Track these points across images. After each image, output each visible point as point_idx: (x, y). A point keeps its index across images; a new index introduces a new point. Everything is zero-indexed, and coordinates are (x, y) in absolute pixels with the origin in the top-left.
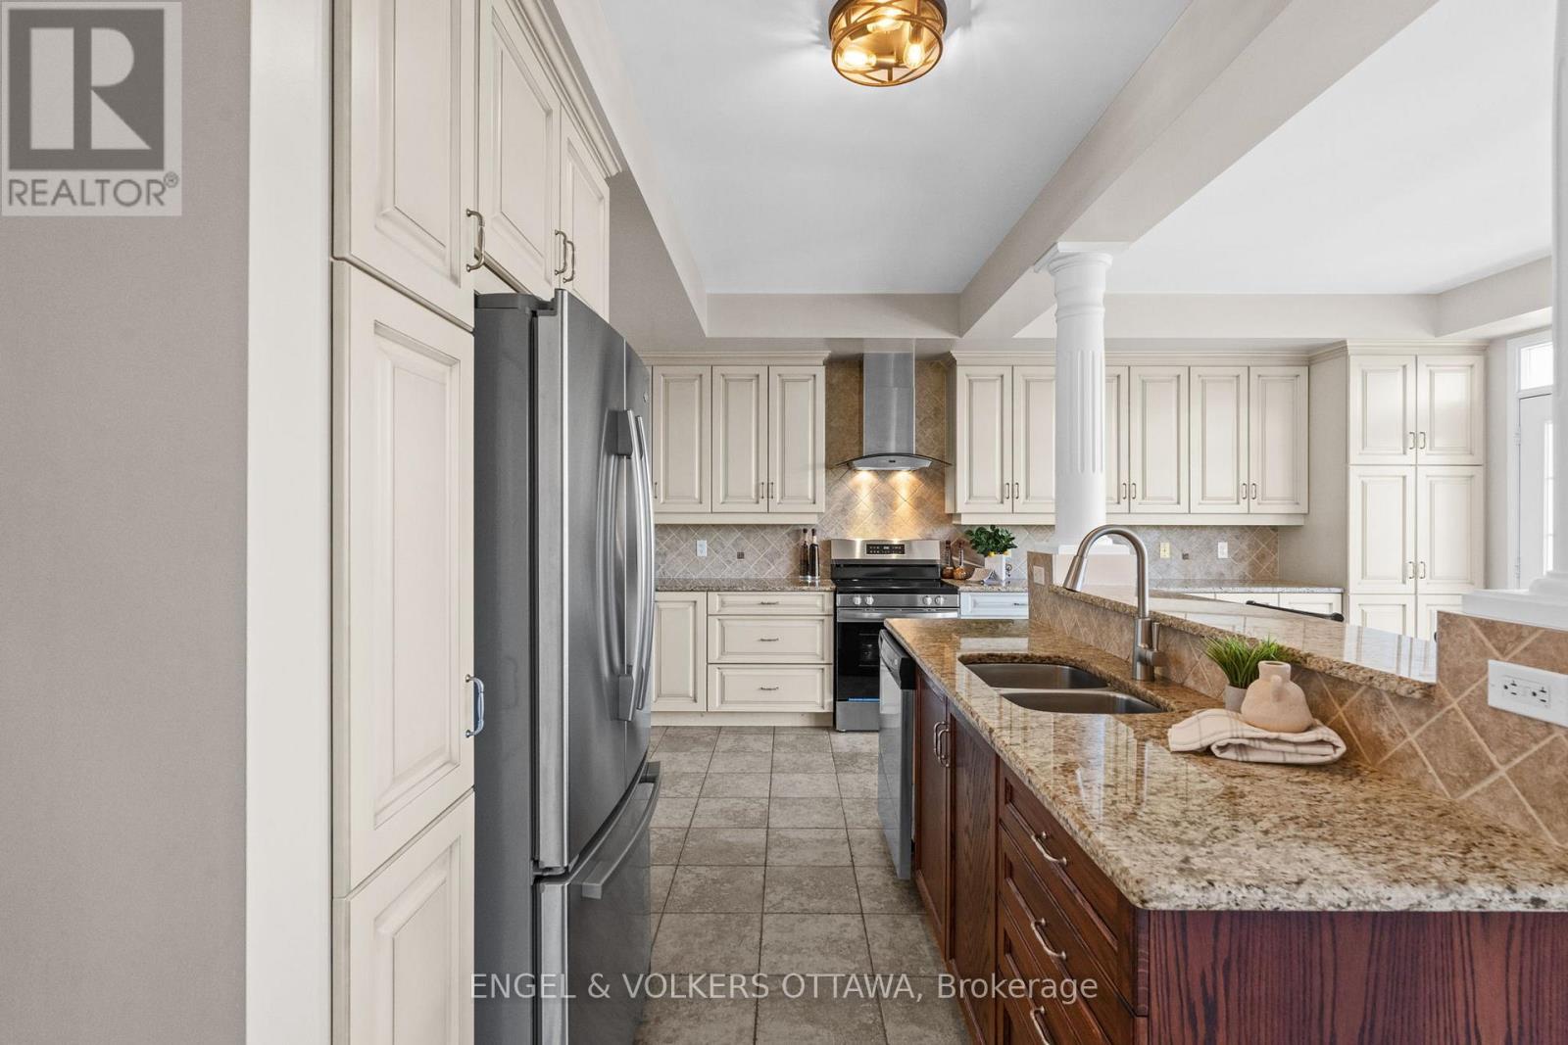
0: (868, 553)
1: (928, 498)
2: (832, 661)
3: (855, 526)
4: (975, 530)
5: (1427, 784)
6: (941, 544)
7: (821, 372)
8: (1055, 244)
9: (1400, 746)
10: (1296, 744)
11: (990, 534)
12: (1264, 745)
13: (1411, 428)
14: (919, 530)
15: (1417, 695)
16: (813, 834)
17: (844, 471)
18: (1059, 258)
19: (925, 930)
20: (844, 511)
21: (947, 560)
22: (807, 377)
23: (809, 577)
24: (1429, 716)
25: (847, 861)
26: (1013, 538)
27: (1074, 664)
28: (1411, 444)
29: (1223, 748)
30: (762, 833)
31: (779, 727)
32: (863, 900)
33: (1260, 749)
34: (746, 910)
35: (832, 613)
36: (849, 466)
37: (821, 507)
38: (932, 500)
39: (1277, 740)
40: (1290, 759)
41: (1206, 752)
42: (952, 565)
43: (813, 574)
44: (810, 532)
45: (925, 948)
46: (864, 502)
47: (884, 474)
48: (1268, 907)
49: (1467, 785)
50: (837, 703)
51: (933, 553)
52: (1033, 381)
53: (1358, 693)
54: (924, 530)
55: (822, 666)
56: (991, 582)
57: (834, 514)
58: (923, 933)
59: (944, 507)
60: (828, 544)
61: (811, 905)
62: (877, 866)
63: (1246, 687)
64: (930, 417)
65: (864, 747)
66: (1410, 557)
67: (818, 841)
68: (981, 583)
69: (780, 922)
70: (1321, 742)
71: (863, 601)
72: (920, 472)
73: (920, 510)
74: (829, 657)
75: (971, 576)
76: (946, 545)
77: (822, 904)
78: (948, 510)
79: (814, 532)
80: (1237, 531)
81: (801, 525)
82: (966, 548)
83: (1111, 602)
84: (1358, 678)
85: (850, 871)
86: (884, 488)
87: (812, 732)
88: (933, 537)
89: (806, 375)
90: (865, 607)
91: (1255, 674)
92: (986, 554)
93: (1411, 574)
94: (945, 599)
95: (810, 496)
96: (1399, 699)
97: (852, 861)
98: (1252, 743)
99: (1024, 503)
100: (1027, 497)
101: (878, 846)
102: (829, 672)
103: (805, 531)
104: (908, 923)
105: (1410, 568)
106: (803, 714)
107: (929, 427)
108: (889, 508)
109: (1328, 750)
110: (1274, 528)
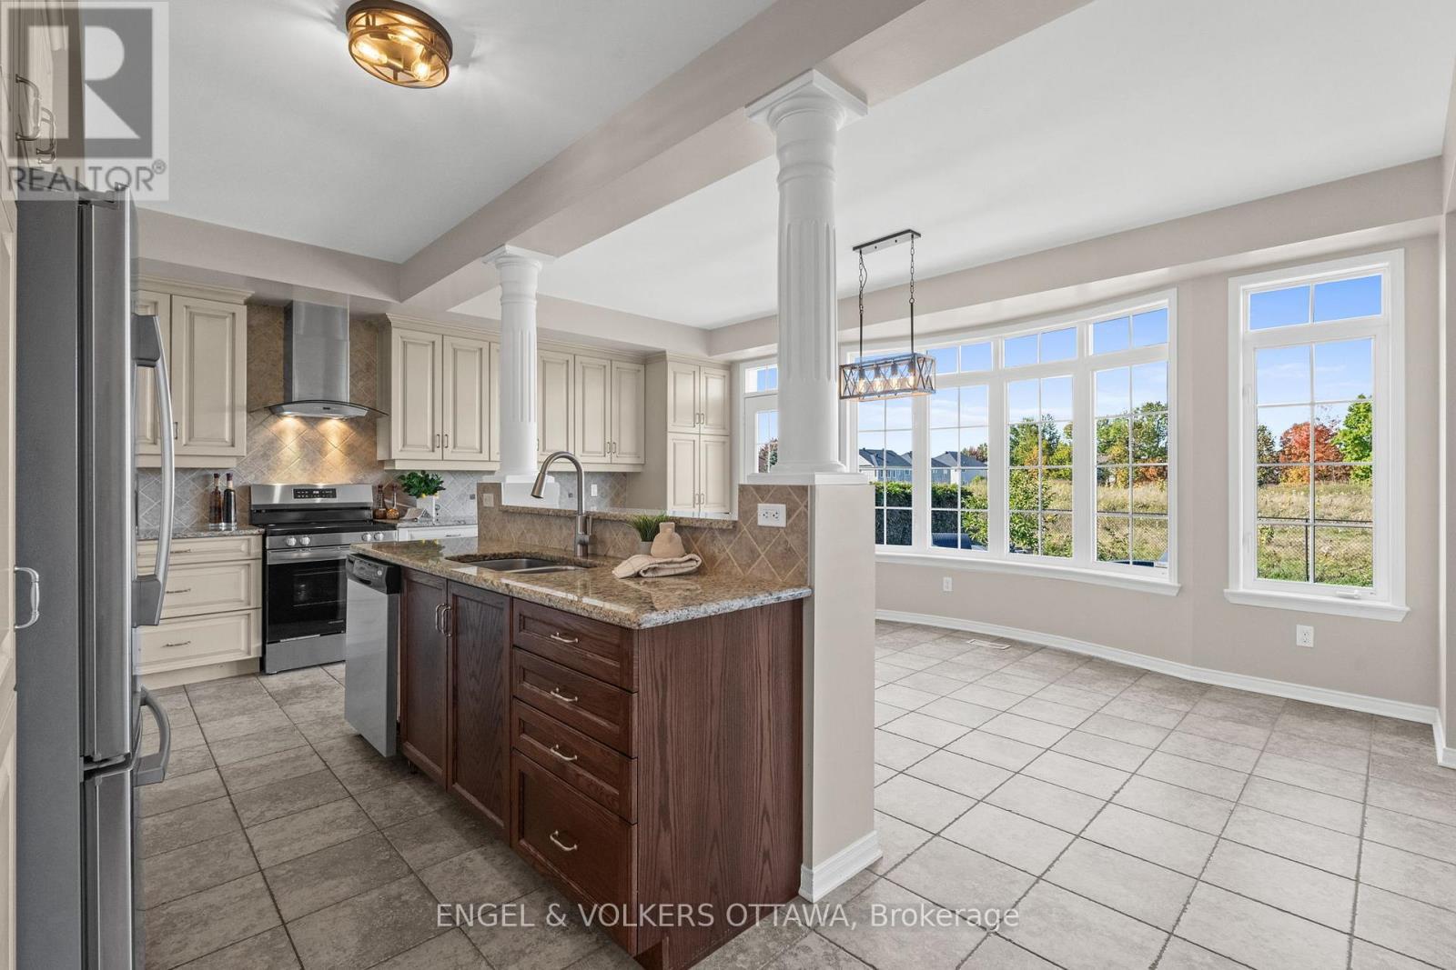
0: (295, 497)
1: (360, 446)
2: (260, 605)
3: (279, 471)
4: (406, 475)
5: (734, 572)
6: (374, 488)
7: (242, 312)
8: (504, 245)
9: (723, 556)
10: (680, 563)
11: (422, 478)
12: (666, 566)
13: (697, 411)
14: (351, 475)
15: (731, 527)
16: (275, 758)
17: (267, 415)
18: (505, 257)
19: (414, 788)
20: (265, 456)
21: (379, 502)
22: (226, 315)
23: (223, 524)
24: (735, 536)
25: (320, 766)
26: (442, 482)
27: (529, 556)
28: (697, 421)
29: (645, 572)
30: (214, 773)
31: (190, 685)
32: (348, 788)
33: (663, 569)
34: (222, 833)
35: (260, 556)
36: (275, 411)
37: (241, 449)
38: (363, 447)
39: (671, 563)
40: (678, 572)
41: (637, 576)
42: (384, 507)
43: (228, 520)
44: (223, 475)
45: (418, 799)
46: (290, 446)
47: (312, 421)
48: (690, 618)
49: (750, 566)
50: (267, 646)
51: (366, 496)
52: (460, 350)
53: (704, 535)
54: (355, 476)
55: (248, 612)
56: (423, 519)
57: (254, 458)
58: (412, 790)
59: (375, 456)
60: (247, 490)
61: (296, 806)
62: (354, 762)
63: (652, 540)
64: (361, 371)
65: (303, 681)
66: (697, 492)
67: (282, 761)
68: (414, 520)
69: (266, 829)
70: (691, 560)
71: (298, 542)
72: (352, 421)
73: (352, 457)
74: (256, 600)
75: (403, 516)
76: (379, 490)
77: (310, 802)
78: (381, 455)
79: (229, 477)
80: (603, 477)
81: (211, 469)
82: (399, 491)
83: (554, 510)
84: (705, 525)
85: (328, 773)
86: (311, 434)
87: (236, 681)
88: (365, 482)
89: (224, 311)
90: (301, 547)
91: (657, 531)
92: (418, 496)
93: (697, 502)
94: (384, 534)
95: (227, 437)
96: (722, 531)
97: (326, 765)
98: (660, 566)
99: (452, 452)
100: (455, 447)
101: (348, 747)
102: (256, 618)
103: (216, 476)
104: (397, 789)
105: (697, 497)
106: (221, 665)
107: (361, 380)
108: (318, 453)
109: (694, 563)
110: (625, 474)
